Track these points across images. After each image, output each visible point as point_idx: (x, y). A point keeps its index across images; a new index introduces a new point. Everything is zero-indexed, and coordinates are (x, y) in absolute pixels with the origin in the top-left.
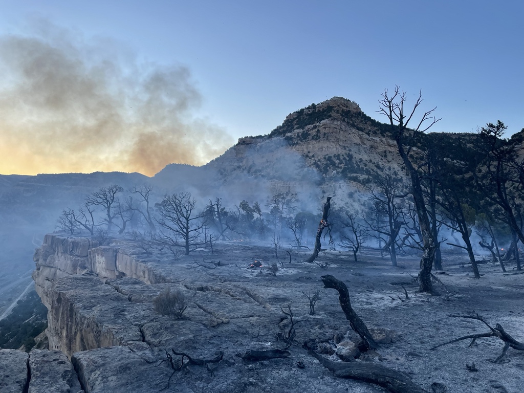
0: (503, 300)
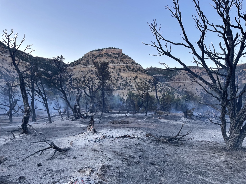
0: (59, 132)
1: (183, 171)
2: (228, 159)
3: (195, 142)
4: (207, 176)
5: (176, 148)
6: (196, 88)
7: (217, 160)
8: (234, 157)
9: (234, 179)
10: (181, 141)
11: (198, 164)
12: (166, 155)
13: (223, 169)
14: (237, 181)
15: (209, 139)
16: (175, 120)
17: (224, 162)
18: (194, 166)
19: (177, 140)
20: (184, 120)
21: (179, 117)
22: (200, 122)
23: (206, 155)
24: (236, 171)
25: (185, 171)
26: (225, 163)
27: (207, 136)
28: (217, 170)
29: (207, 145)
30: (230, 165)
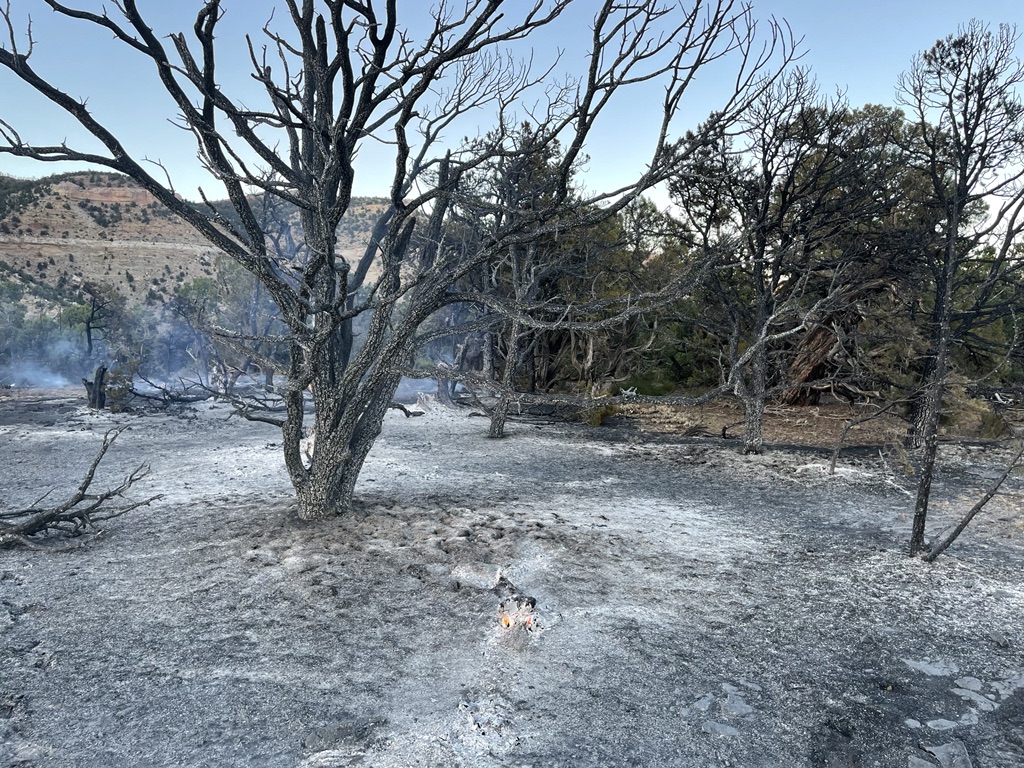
1: (129, 668)
2: (316, 557)
3: (163, 514)
4: (247, 659)
5: (76, 560)
6: (127, 273)
7: (275, 572)
8: (334, 546)
9: (356, 637)
10: (96, 520)
11: (197, 615)
12: (25, 610)
13: (305, 607)
14: (368, 638)
15: (218, 487)
16: (41, 423)
17: (302, 572)
18: (180, 628)
19: (74, 522)
20: (88, 419)
21: (62, 405)
22: (165, 419)
23: (223, 564)
24: (355, 600)
25: (141, 664)
26: (308, 577)
27: (208, 479)
28: (282, 615)
29: (221, 517)
30: (329, 583)
